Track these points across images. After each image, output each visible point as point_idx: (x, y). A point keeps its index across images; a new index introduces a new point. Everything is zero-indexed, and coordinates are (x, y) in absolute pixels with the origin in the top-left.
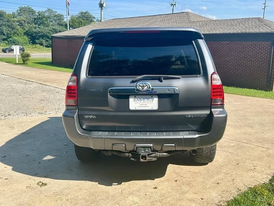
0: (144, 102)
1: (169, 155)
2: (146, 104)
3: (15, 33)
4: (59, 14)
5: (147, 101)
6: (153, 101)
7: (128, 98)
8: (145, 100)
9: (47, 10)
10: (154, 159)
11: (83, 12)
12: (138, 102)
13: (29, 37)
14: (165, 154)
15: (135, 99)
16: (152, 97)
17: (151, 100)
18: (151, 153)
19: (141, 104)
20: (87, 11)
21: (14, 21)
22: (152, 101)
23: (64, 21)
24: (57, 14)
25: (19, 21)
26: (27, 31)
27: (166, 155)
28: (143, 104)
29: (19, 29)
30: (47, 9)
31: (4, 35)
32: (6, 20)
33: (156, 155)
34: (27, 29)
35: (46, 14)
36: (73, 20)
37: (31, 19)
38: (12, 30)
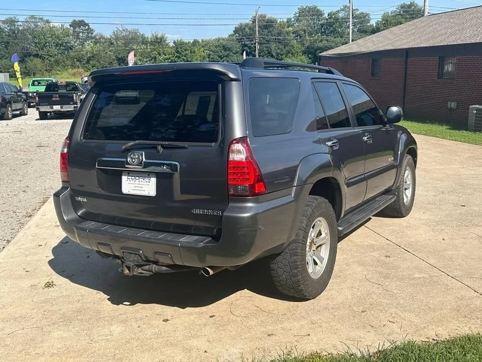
0: (140, 183)
1: (172, 271)
2: (142, 186)
3: (289, 52)
4: (362, 13)
5: (143, 181)
6: (151, 181)
7: (121, 176)
8: (141, 180)
9: (342, 8)
10: (147, 274)
11: (406, 5)
12: (131, 182)
13: (310, 56)
14: (164, 268)
15: (129, 177)
16: (149, 175)
17: (147, 180)
18: (143, 263)
19: (135, 185)
20: (412, 2)
21: (288, 33)
22: (149, 182)
23: (370, 25)
24: (358, 13)
25: (296, 31)
26: (308, 47)
27: (167, 270)
28: (138, 185)
29: (295, 46)
30: (343, 6)
31: (272, 56)
32: (276, 32)
33: (151, 268)
34: (307, 44)
35: (341, 15)
36: (387, 21)
37: (314, 27)
38: (285, 48)
